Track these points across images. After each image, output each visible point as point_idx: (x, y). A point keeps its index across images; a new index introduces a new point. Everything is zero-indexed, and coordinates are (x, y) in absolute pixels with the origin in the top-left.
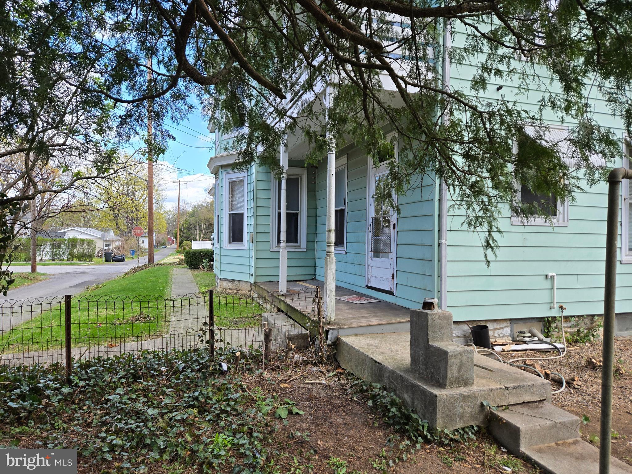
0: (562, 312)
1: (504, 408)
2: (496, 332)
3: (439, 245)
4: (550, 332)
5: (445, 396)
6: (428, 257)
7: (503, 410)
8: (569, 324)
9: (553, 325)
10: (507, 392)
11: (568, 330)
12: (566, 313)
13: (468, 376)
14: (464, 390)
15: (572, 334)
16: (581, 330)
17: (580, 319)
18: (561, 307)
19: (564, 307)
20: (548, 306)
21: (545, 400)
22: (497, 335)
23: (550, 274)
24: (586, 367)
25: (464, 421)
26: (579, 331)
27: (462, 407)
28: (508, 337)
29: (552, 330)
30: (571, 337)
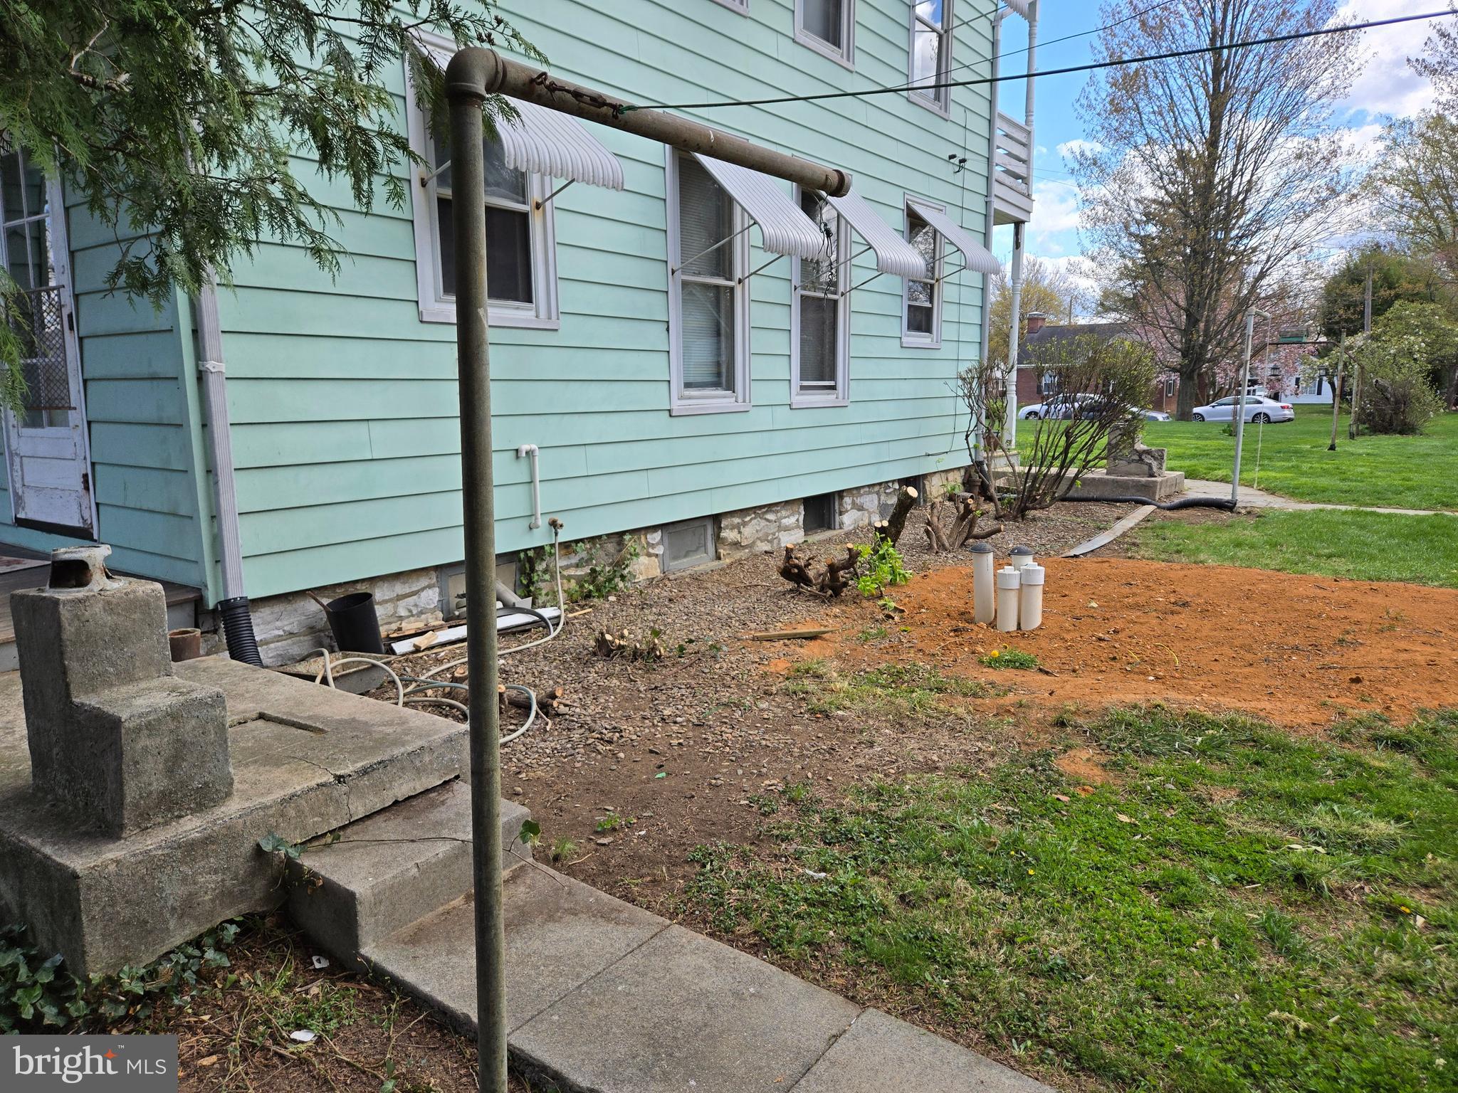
0: (556, 534)
1: (329, 839)
2: (402, 603)
3: (201, 377)
4: (533, 583)
5: (112, 868)
6: (170, 414)
7: (328, 845)
8: (574, 560)
9: (540, 567)
10: (344, 788)
11: (572, 572)
12: (564, 536)
13: (208, 778)
14: (191, 826)
15: (580, 581)
16: (598, 569)
17: (594, 544)
18: (554, 524)
19: (559, 522)
20: (525, 523)
21: (457, 777)
22: (403, 613)
23: (525, 448)
24: (595, 654)
25: (196, 918)
26: (593, 571)
27: (184, 880)
28: (433, 611)
29: (536, 578)
30: (577, 588)
